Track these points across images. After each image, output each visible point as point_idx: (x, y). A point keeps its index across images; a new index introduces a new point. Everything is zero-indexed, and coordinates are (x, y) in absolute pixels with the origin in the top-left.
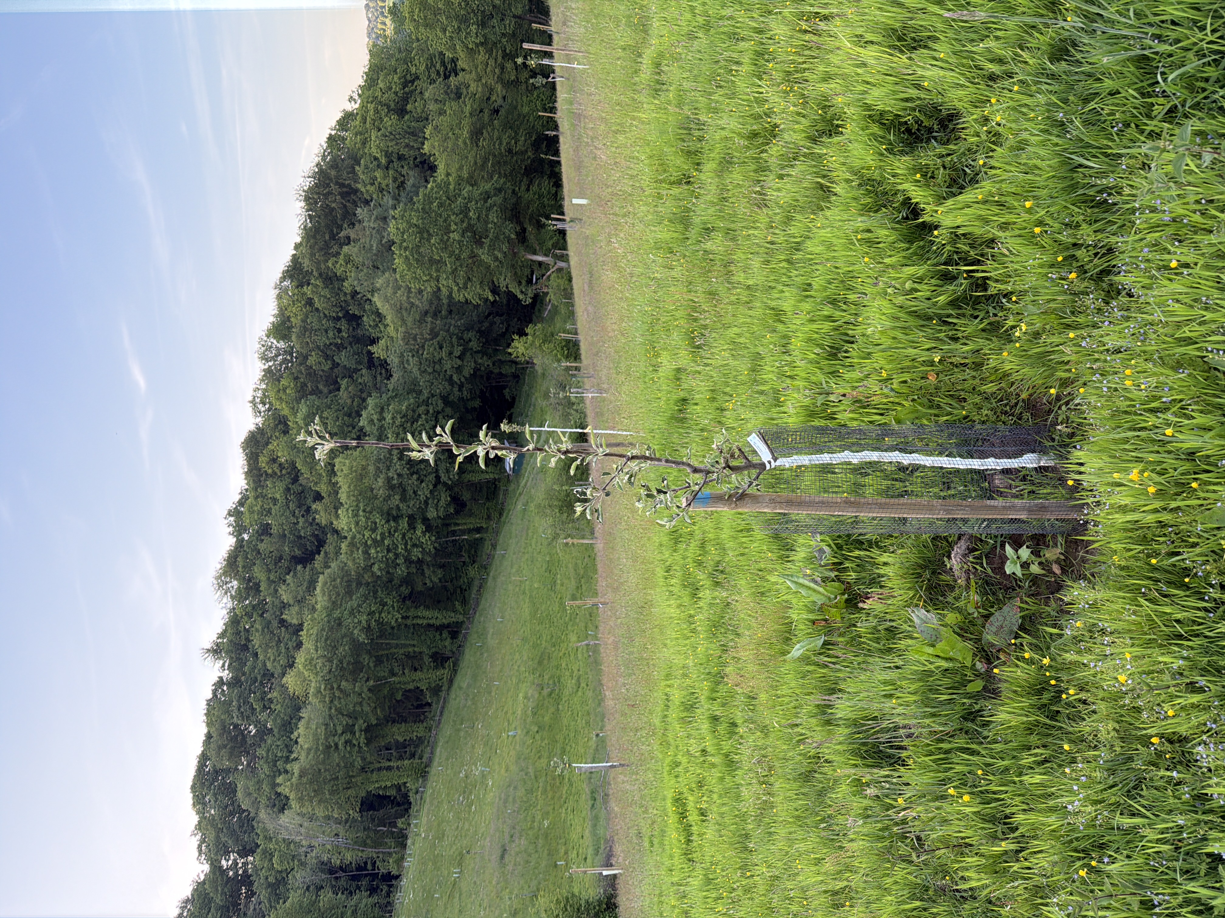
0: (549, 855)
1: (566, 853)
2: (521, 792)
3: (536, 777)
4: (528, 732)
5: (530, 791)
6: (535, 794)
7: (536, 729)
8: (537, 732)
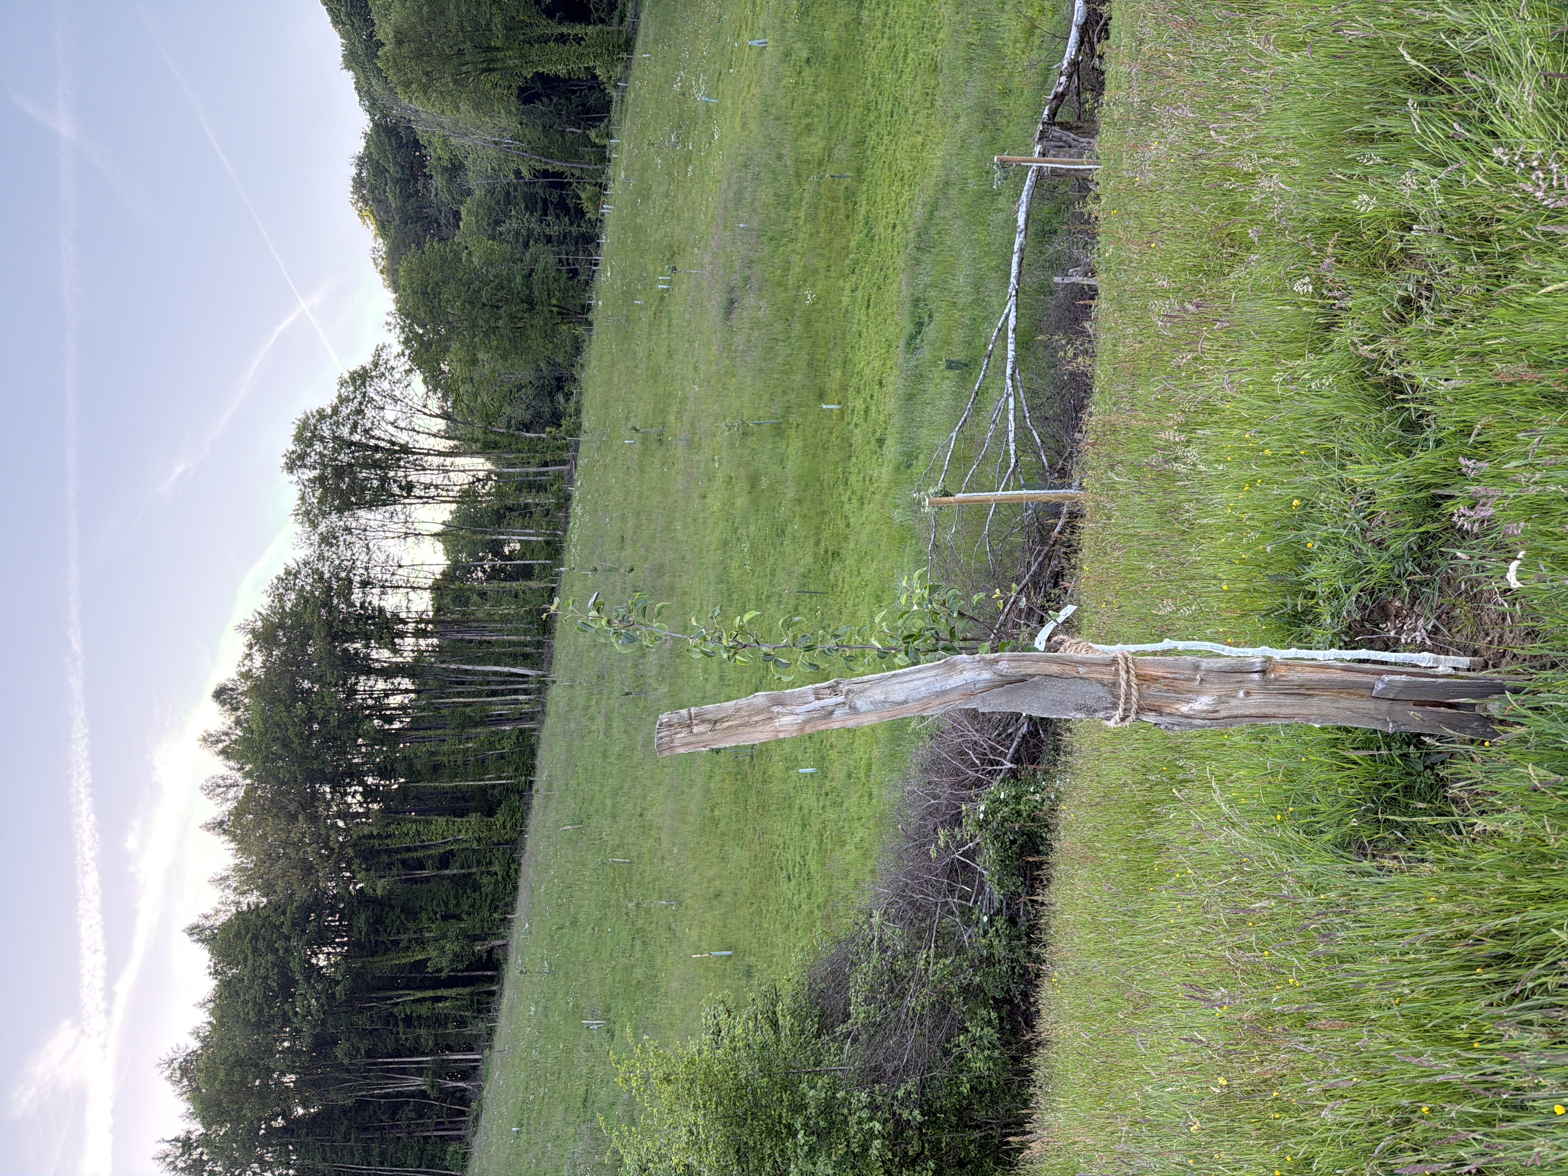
0: (810, 365)
1: (844, 387)
2: (765, 195)
3: (798, 175)
4: (787, 55)
5: (784, 201)
6: (792, 212)
7: (805, 54)
8: (808, 61)
